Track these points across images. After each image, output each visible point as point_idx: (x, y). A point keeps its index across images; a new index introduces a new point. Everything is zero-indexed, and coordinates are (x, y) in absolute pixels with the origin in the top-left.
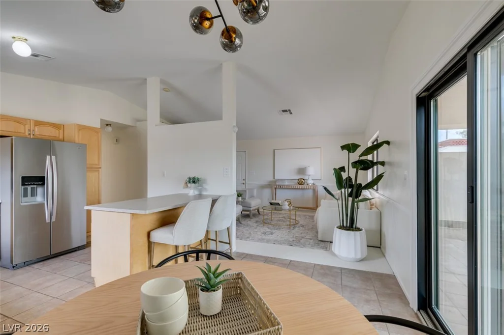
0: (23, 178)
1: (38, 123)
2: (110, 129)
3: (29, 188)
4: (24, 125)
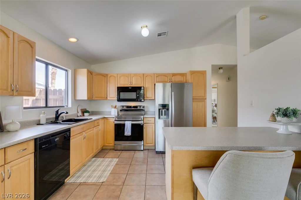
0: (159, 105)
1: (174, 74)
2: (221, 71)
3: (163, 110)
4: (168, 77)
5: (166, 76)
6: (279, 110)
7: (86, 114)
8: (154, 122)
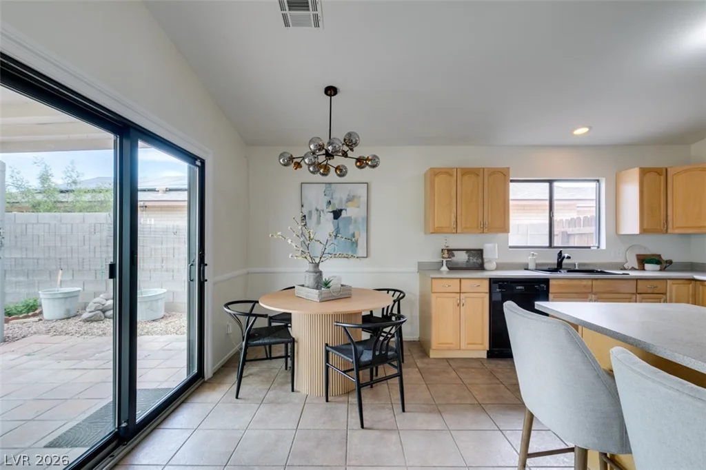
7: (647, 266)
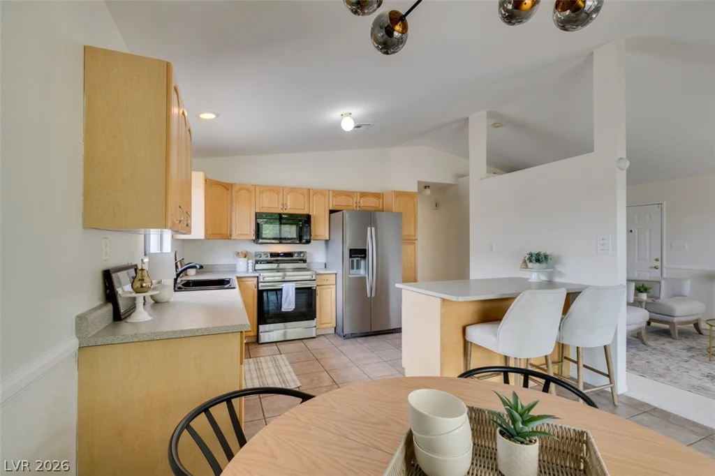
0: (351, 250)
1: (363, 195)
2: (428, 191)
3: (355, 260)
4: (353, 198)
5: (349, 196)
6: (531, 255)
8: (334, 283)
